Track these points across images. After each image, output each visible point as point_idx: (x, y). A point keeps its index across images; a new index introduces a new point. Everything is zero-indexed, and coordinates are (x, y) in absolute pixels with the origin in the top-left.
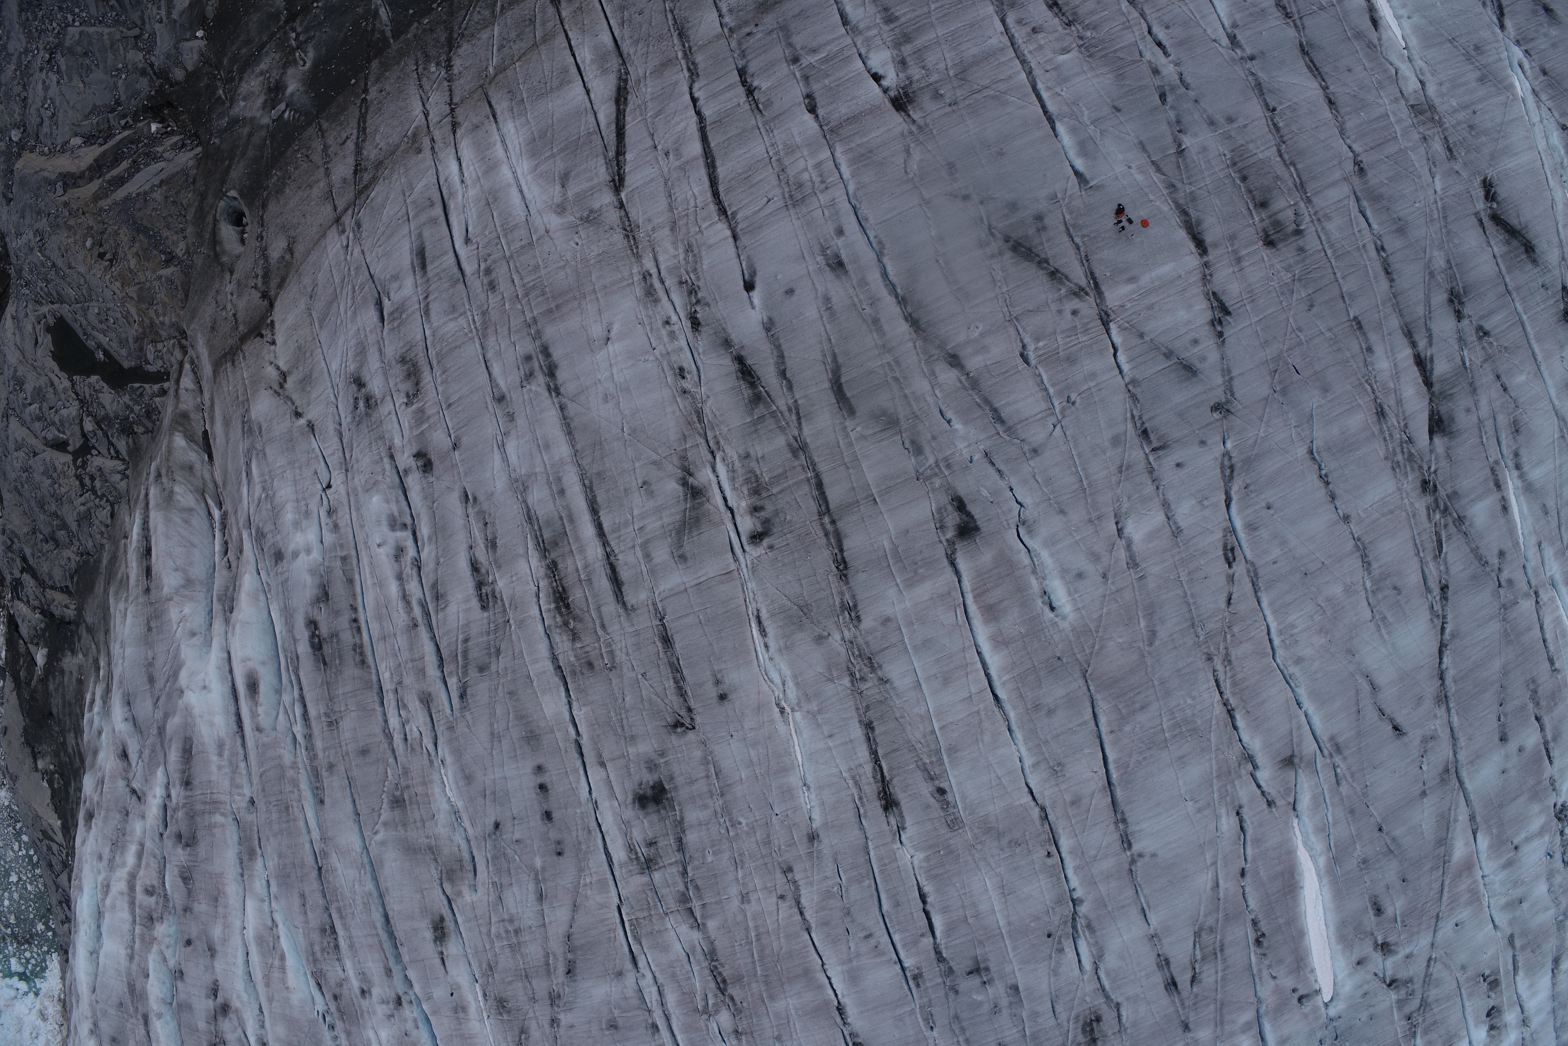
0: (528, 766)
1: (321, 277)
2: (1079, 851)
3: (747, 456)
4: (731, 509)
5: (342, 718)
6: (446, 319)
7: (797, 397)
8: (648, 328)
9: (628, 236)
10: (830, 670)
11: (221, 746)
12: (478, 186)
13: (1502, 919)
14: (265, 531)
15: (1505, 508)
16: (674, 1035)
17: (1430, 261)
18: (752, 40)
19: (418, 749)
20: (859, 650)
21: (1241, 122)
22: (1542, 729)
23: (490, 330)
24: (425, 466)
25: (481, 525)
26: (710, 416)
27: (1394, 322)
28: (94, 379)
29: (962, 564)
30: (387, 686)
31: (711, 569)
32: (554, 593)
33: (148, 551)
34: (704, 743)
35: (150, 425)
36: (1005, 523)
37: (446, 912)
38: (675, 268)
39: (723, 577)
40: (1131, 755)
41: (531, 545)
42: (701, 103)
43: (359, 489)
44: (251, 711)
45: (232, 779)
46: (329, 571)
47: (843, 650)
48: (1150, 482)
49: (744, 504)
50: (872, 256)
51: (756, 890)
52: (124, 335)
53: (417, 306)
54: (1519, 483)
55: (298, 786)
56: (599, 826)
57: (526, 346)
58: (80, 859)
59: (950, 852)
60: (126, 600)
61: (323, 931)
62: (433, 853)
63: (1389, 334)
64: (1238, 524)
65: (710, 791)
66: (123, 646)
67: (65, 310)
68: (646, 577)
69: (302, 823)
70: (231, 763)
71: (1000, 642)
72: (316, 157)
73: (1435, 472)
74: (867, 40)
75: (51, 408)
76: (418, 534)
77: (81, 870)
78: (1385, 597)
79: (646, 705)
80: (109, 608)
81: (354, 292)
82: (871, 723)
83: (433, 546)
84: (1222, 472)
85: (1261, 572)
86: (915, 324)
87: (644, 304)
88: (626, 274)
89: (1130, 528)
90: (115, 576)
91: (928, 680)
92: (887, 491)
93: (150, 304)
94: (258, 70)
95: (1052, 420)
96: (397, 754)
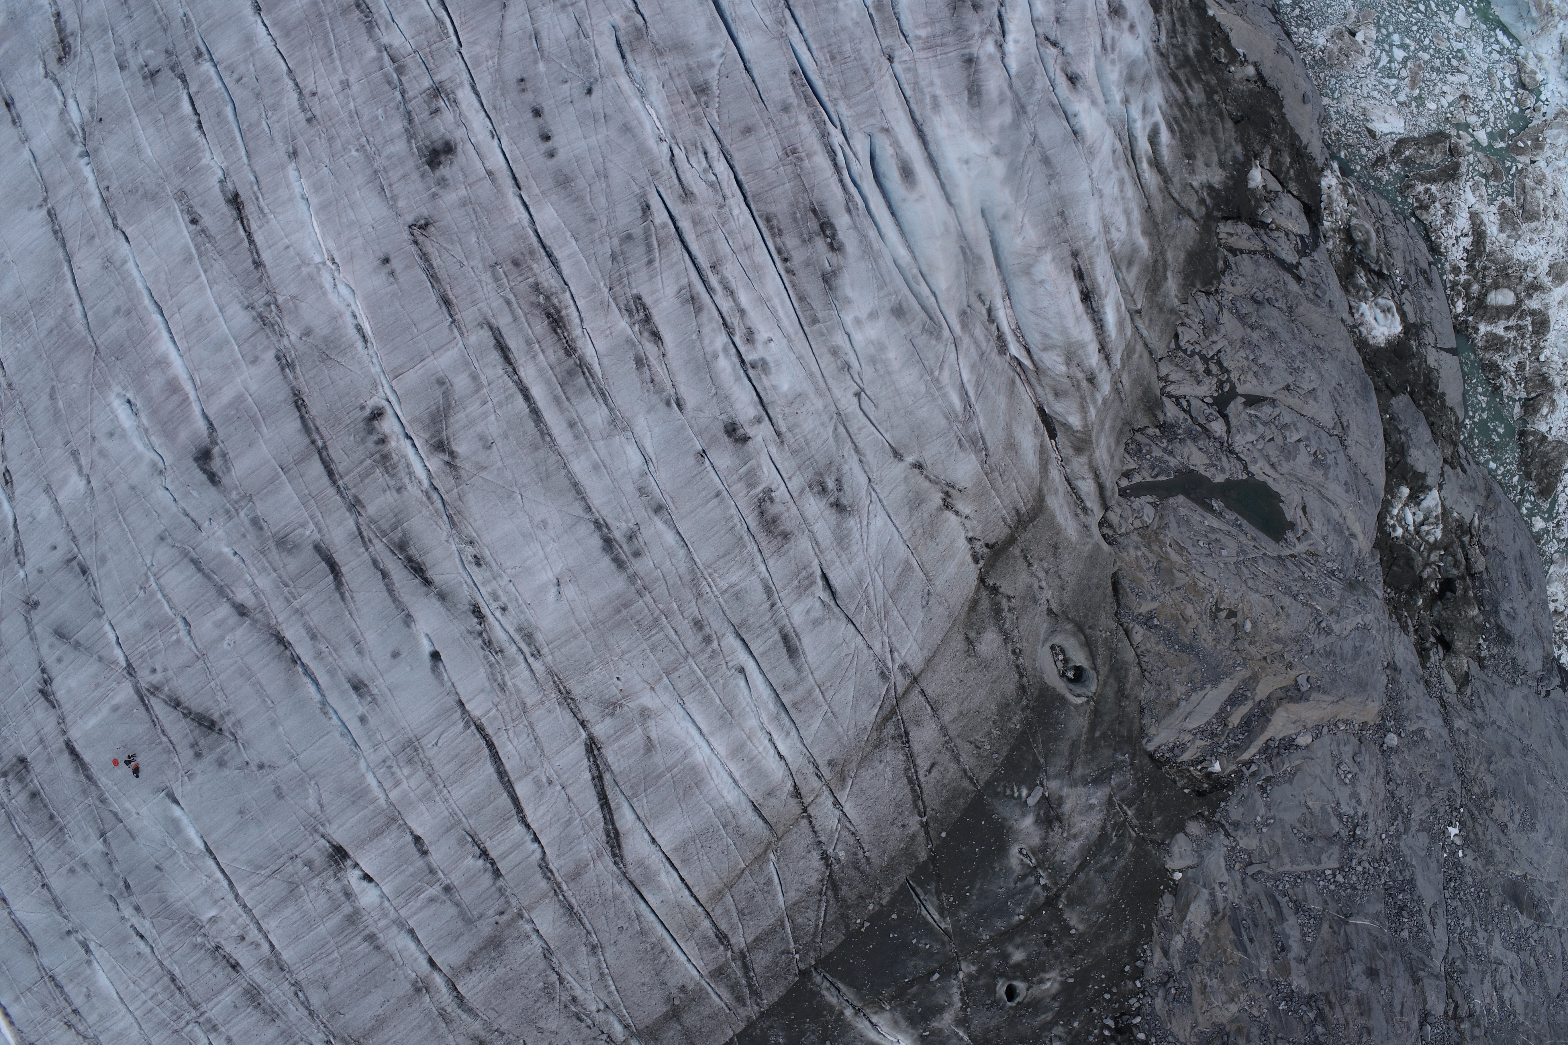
0: (562, 155)
1: (919, 615)
2: (85, 197)
3: (399, 490)
4: (408, 437)
5: (781, 160)
6: (743, 585)
7: (367, 555)
8: (520, 601)
9: (567, 693)
10: (296, 307)
11: (936, 106)
12: (748, 730)
14: (927, 336)
18: (497, 907)
19: (689, 147)
20: (275, 330)
21: (64, 871)
23: (687, 578)
24: (734, 430)
25: (656, 379)
26: (442, 524)
28: (1220, 478)
29: (202, 425)
30: (736, 200)
31: (412, 377)
32: (564, 326)
33: (1087, 297)
34: (398, 215)
36: (175, 469)
38: (510, 666)
39: (401, 371)
40: (56, 288)
41: (597, 368)
42: (529, 838)
43: (812, 395)
44: (904, 148)
45: (916, 75)
47: (287, 327)
48: (74, 529)
49: (393, 444)
50: (332, 701)
51: (337, 94)
52: (1183, 529)
53: (782, 595)
55: (825, 82)
56: (487, 115)
57: (638, 566)
59: (182, 171)
60: (1111, 242)
62: (658, 51)
64: (6, 506)
65: (386, 173)
67: (1271, 548)
68: (474, 358)
69: (815, 48)
70: (922, 92)
71: (163, 363)
72: (964, 747)
74: (385, 915)
75: (1271, 439)
76: (737, 359)
79: (456, 238)
81: (868, 603)
82: (256, 268)
83: (708, 349)
84: (23, 550)
86: (281, 641)
87: (530, 625)
88: (557, 653)
89: (81, 484)
90: (1145, 270)
91: (214, 317)
92: (274, 479)
93: (1157, 568)
94: (1081, 840)
95: (154, 569)
96: (713, 137)
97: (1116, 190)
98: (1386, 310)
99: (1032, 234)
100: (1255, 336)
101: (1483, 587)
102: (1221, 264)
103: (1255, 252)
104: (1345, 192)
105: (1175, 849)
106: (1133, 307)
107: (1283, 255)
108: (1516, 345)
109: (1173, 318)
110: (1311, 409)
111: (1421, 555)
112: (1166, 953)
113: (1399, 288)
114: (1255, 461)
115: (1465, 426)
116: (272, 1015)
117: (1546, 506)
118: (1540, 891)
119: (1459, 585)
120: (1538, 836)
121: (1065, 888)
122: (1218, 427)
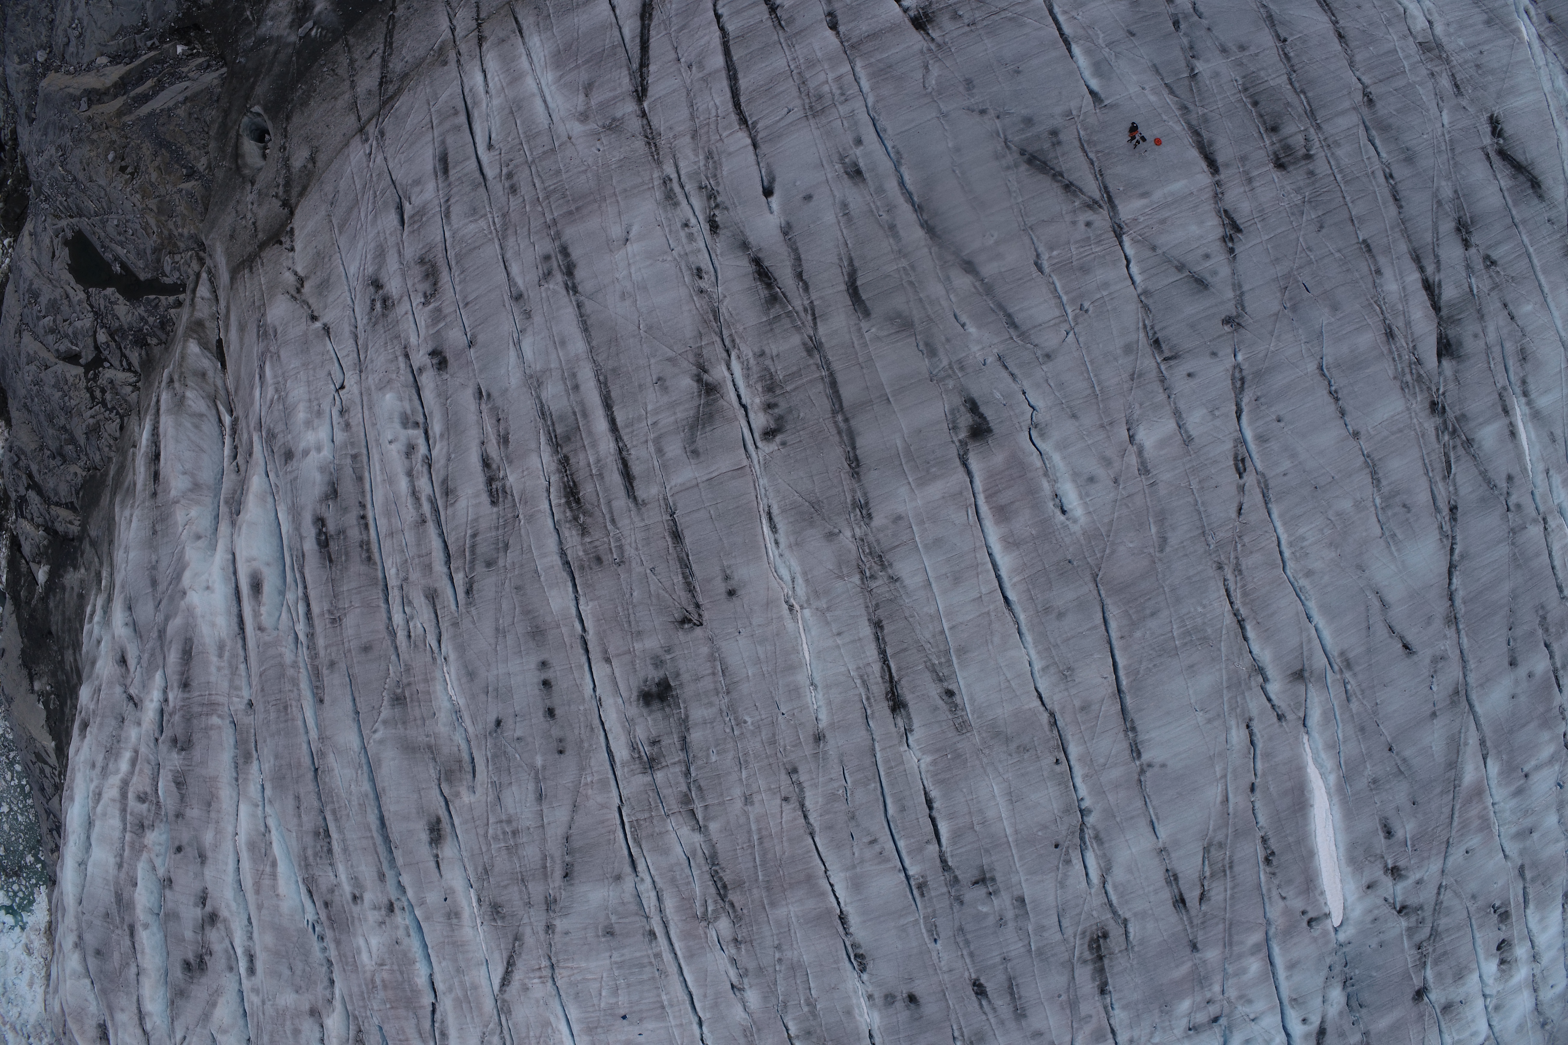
0: (532, 662)
1: (343, 184)
2: (1087, 759)
3: (762, 354)
4: (744, 407)
5: (345, 615)
6: (466, 221)
7: (813, 298)
8: (667, 230)
9: (649, 143)
10: (840, 567)
11: (221, 647)
12: (502, 95)
13: (1512, 848)
14: (276, 431)
15: (1513, 434)
16: (671, 944)
17: (1437, 190)
19: (421, 645)
20: (870, 548)
21: (1253, 50)
22: (1552, 657)
23: (510, 231)
24: (440, 363)
25: (494, 421)
26: (727, 315)
27: (1403, 247)
28: (110, 291)
29: (974, 465)
30: (393, 582)
31: (723, 464)
32: (565, 488)
33: (157, 456)
34: (711, 640)
35: (163, 337)
36: (1017, 426)
37: (443, 813)
38: (695, 174)
39: (735, 473)
40: (1141, 662)
41: (543, 439)
42: (724, 19)
43: (373, 388)
44: (254, 611)
45: (231, 681)
46: (339, 468)
47: (853, 547)
48: (1161, 391)
49: (757, 400)
50: (890, 164)
51: (759, 792)
52: (141, 247)
53: (438, 209)
54: (1527, 410)
55: (298, 685)
56: (603, 724)
58: (73, 769)
59: (957, 756)
60: (132, 507)
61: (317, 834)
62: (432, 753)
63: (1398, 258)
64: (1249, 435)
65: (716, 689)
66: (127, 550)
67: (84, 224)
68: (658, 471)
69: (300, 723)
70: (230, 665)
71: (1011, 543)
72: (342, 71)
73: (1444, 394)
75: (65, 321)
76: (430, 432)
77: (73, 780)
78: (1395, 515)
79: (654, 601)
80: (114, 519)
81: (375, 197)
82: (881, 621)
83: (445, 443)
84: (1233, 383)
85: (1272, 484)
86: (930, 229)
87: (664, 208)
88: (647, 178)
89: (1141, 435)
90: (121, 485)
91: (938, 579)
92: (900, 391)
93: (170, 217)
95: (1065, 327)
96: (400, 651)
99: (180, 517)
100: (63, 420)
102: (81, 495)
103: (57, 504)
107: (38, 500)
109: (119, 444)
110: (33, 347)
114: (80, 303)
122: (102, 337)
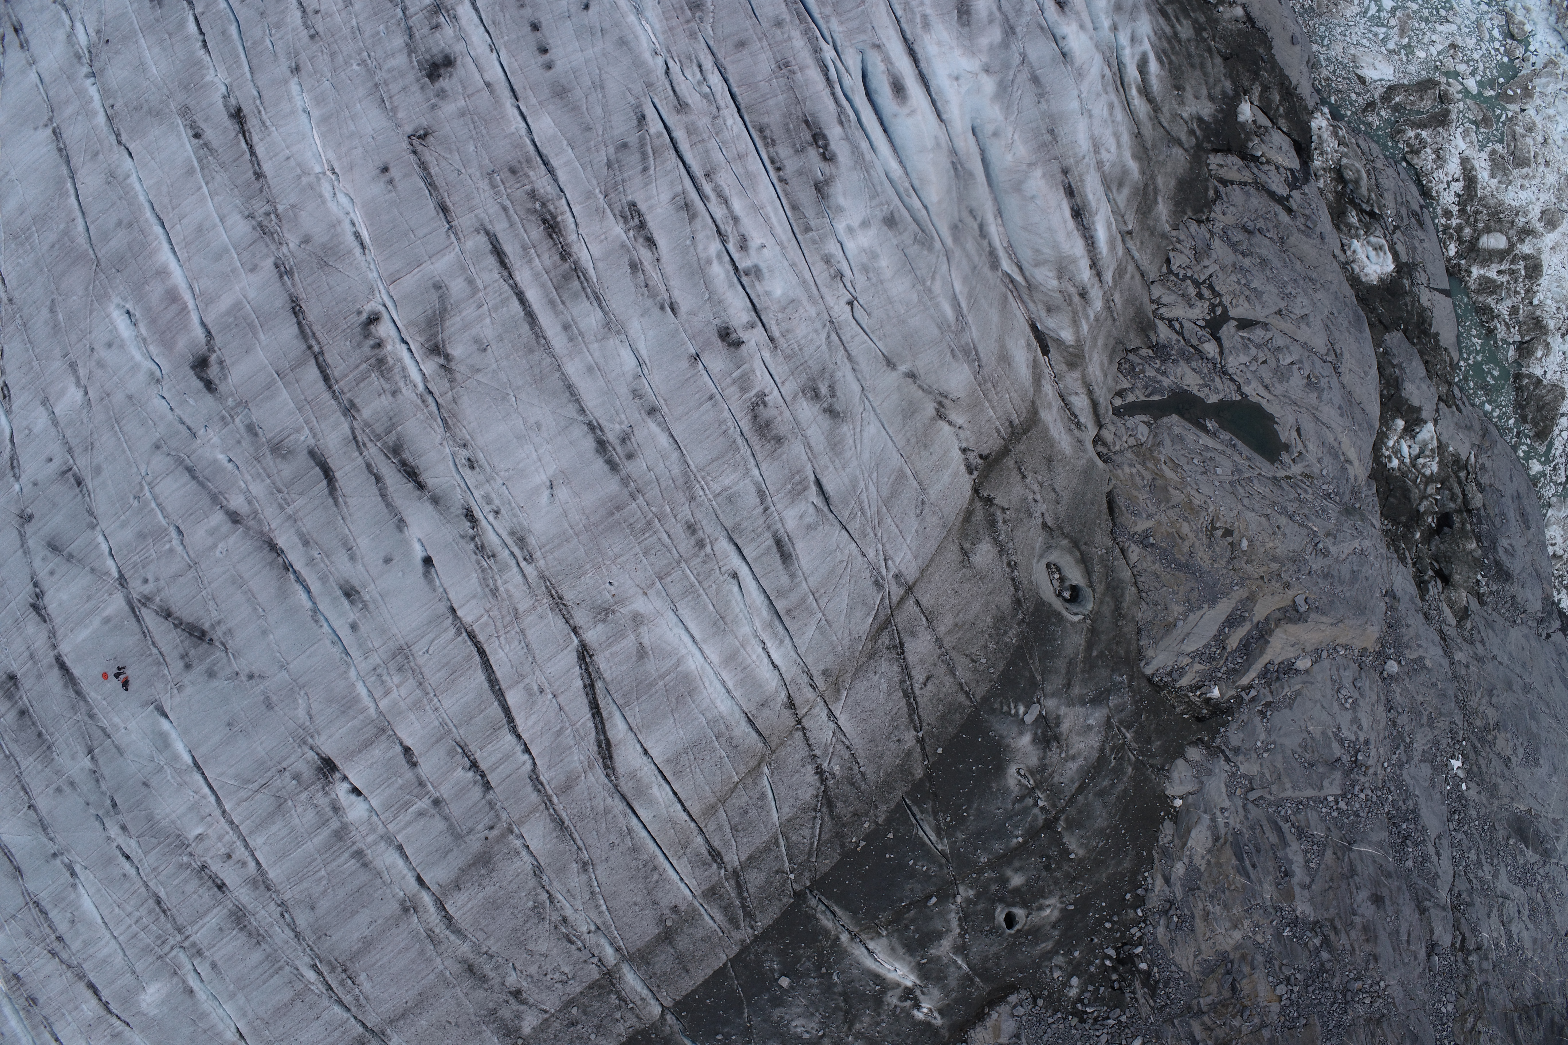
0: (560, 67)
1: (914, 524)
2: (91, 116)
3: (394, 393)
4: (405, 341)
5: (774, 72)
6: (735, 488)
7: (361, 459)
8: (514, 505)
9: (560, 599)
10: (295, 215)
11: (926, 25)
12: (742, 639)
14: (919, 247)
18: (486, 821)
19: (684, 60)
20: (274, 239)
23: (680, 481)
24: (728, 334)
25: (650, 283)
26: (436, 427)
28: (1214, 399)
29: (200, 333)
30: (730, 112)
31: (409, 282)
32: (560, 231)
33: (1078, 214)
34: (398, 126)
36: (172, 377)
38: (503, 571)
39: (399, 277)
40: (59, 204)
41: (591, 272)
42: (519, 748)
43: (805, 302)
44: (896, 66)
47: (286, 235)
48: (69, 440)
49: (389, 348)
50: (322, 608)
51: (339, 11)
52: (1177, 447)
53: (775, 499)
56: (486, 29)
57: (632, 468)
59: (186, 88)
60: (1101, 162)
64: (3, 420)
65: (387, 85)
67: (1266, 468)
68: (470, 263)
70: (912, 12)
71: (163, 273)
72: (960, 660)
74: (373, 830)
75: (1265, 362)
76: (730, 267)
79: (453, 147)
81: (862, 509)
82: (257, 179)
83: (701, 255)
84: (19, 463)
86: (273, 547)
87: (523, 529)
88: (550, 558)
89: (79, 395)
90: (1135, 192)
91: (215, 226)
92: (270, 385)
93: (1152, 485)
94: (1080, 762)
95: (148, 479)
96: (707, 51)
97: (1106, 112)
98: (1378, 248)
99: (1022, 150)
100: (1247, 262)
101: (1481, 523)
102: (1211, 193)
103: (1245, 184)
104: (1335, 134)
105: (1175, 775)
106: (1124, 228)
107: (1274, 187)
108: (1509, 289)
109: (1165, 243)
110: (1304, 334)
111: (1418, 487)
112: (1167, 880)
113: (1391, 228)
114: (1248, 382)
115: (1460, 368)
116: (258, 937)
117: (1542, 449)
118: (1545, 827)
119: (1455, 517)
120: (1542, 771)
121: (1063, 810)
122: (1210, 348)
